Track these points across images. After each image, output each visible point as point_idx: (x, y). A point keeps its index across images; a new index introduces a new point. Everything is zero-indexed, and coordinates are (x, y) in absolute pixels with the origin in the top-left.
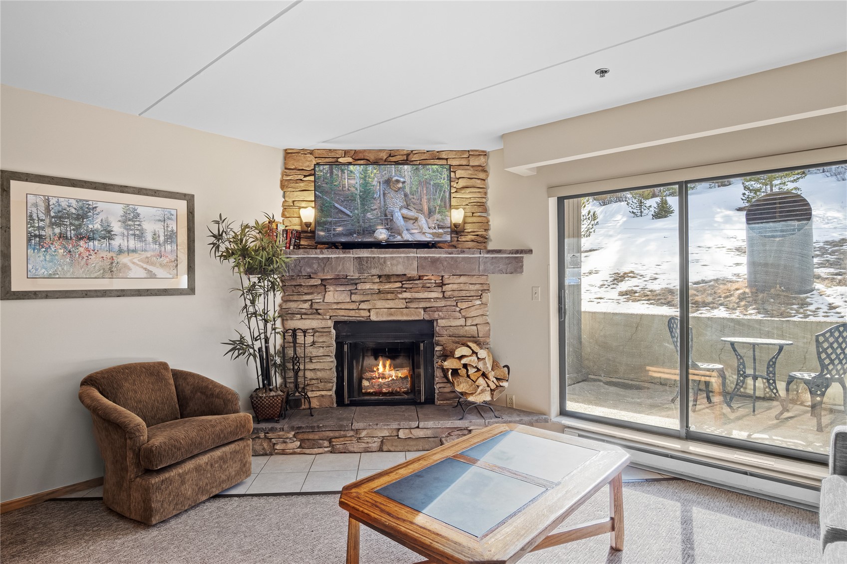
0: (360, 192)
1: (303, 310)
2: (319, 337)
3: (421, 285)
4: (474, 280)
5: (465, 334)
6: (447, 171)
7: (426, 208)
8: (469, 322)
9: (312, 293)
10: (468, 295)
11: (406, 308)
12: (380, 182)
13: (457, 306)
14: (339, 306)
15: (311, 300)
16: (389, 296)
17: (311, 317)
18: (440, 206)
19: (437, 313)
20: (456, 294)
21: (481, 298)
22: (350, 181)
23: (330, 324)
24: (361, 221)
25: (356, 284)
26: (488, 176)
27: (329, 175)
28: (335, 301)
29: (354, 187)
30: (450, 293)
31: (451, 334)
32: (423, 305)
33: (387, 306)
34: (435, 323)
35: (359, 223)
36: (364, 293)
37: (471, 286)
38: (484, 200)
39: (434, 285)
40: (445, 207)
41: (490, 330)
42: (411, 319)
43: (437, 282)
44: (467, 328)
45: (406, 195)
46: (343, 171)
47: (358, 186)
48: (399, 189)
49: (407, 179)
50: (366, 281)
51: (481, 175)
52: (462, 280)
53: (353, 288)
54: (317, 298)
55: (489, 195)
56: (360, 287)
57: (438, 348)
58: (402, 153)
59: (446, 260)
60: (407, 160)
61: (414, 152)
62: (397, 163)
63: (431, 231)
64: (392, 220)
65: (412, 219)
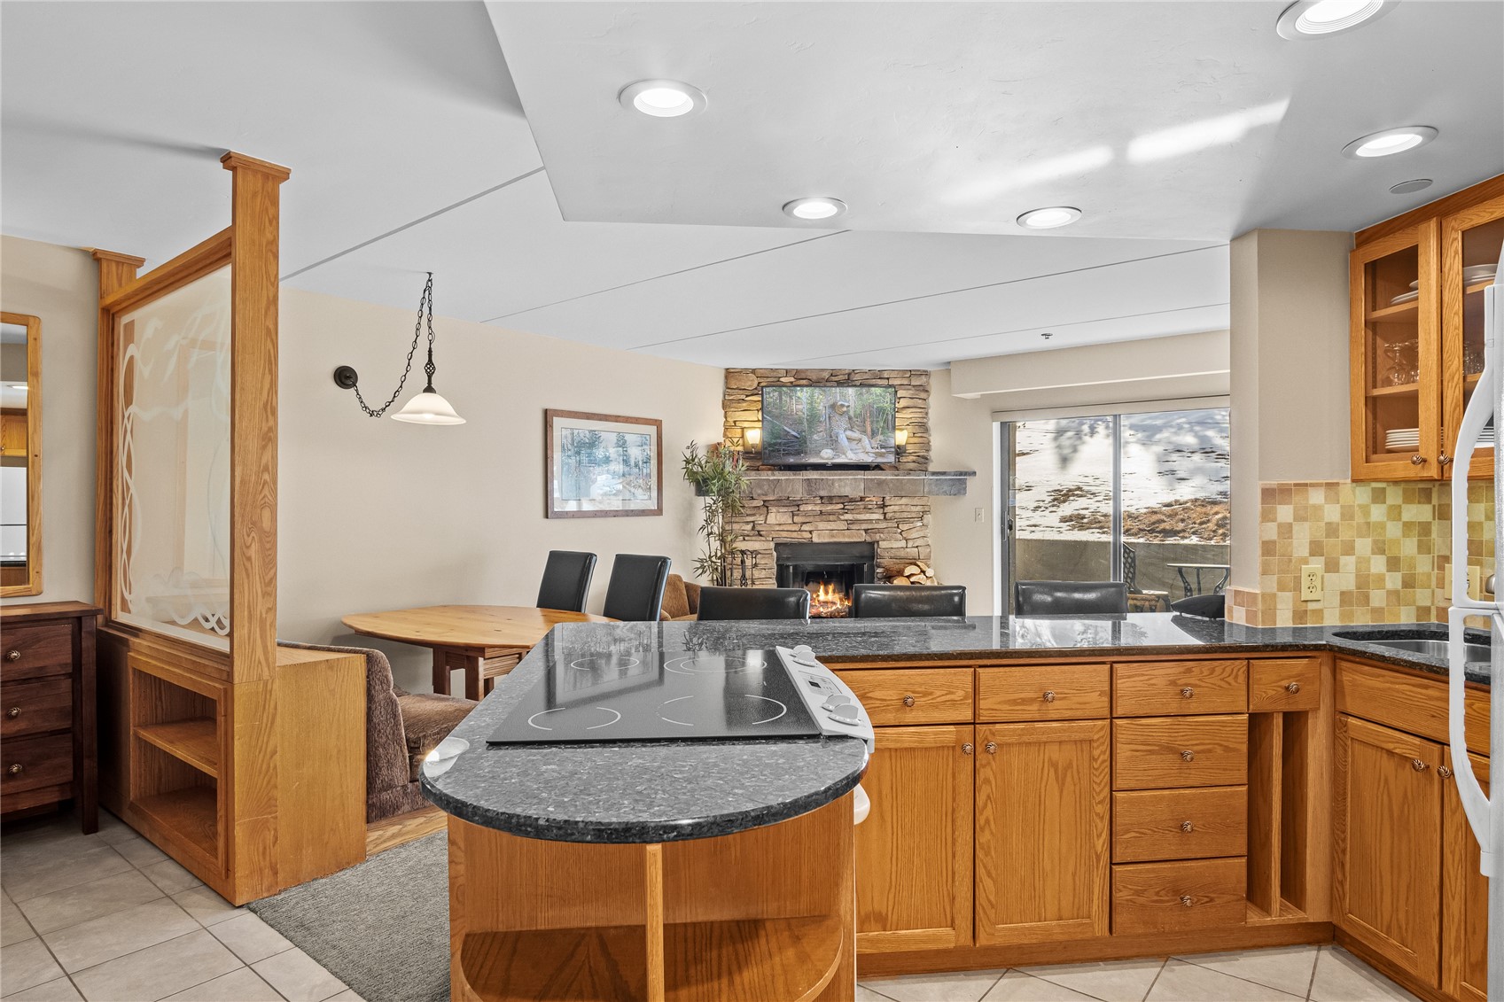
0: (808, 416)
1: (746, 532)
2: (762, 558)
3: (862, 507)
4: (915, 501)
5: (906, 556)
7: (869, 429)
8: (910, 544)
9: (754, 515)
10: (909, 517)
11: (847, 529)
13: (898, 527)
14: (781, 528)
15: (754, 522)
16: (831, 518)
17: (754, 538)
18: (883, 428)
19: (878, 535)
20: (897, 515)
21: (921, 520)
22: (797, 406)
23: (772, 545)
24: (807, 444)
25: (798, 506)
26: (929, 396)
27: (778, 400)
28: (777, 523)
29: (801, 411)
30: (892, 514)
31: (892, 555)
32: (865, 526)
33: (829, 528)
34: (876, 546)
36: (806, 514)
37: (913, 507)
38: (925, 420)
39: (876, 506)
40: (888, 429)
41: (931, 553)
42: (852, 540)
43: (878, 503)
44: (907, 550)
45: (850, 418)
47: (805, 411)
48: (844, 412)
50: (808, 502)
51: (923, 395)
52: (904, 501)
53: (796, 508)
54: (760, 519)
55: (930, 415)
56: (802, 508)
57: (879, 570)
59: (892, 482)
61: (856, 372)
62: (838, 383)
63: (874, 451)
64: (837, 441)
65: (855, 440)
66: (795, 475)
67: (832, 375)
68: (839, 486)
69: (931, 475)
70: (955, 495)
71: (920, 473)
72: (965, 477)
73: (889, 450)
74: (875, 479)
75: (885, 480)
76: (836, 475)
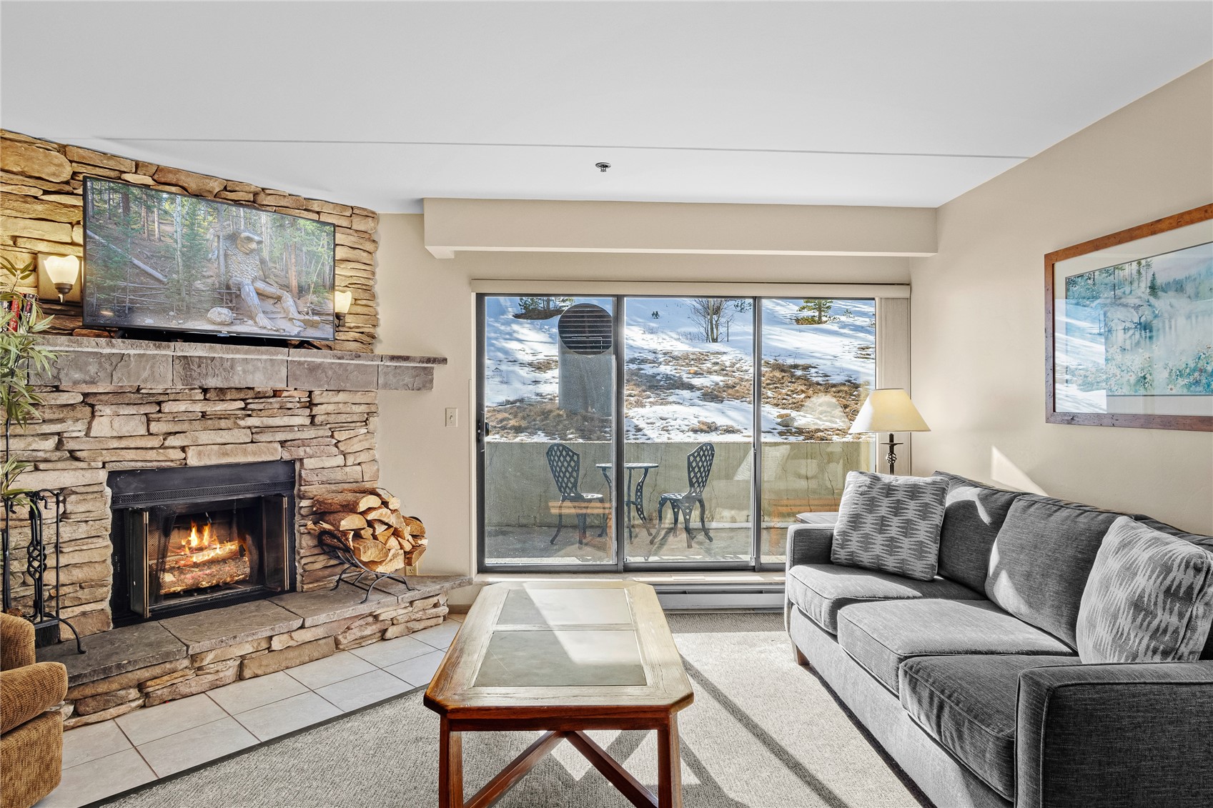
0: (183, 246)
1: (41, 454)
2: (77, 502)
3: (277, 406)
4: (358, 398)
5: (345, 477)
6: (327, 235)
7: (294, 284)
8: (350, 460)
9: (61, 421)
10: (349, 420)
11: (252, 442)
12: (219, 237)
13: (332, 436)
14: (123, 444)
15: (59, 434)
16: (223, 423)
17: (60, 465)
18: (316, 284)
19: (302, 449)
20: (332, 418)
21: (366, 424)
22: (163, 227)
23: (103, 476)
24: (184, 294)
25: (159, 403)
26: (378, 250)
27: (120, 211)
28: (115, 434)
29: (170, 237)
30: (323, 417)
31: (324, 479)
32: (281, 436)
33: (219, 440)
34: (297, 466)
35: (180, 294)
36: (175, 418)
37: (354, 406)
38: (371, 283)
39: (298, 405)
40: (324, 286)
41: (378, 470)
42: (260, 460)
43: (302, 400)
44: (347, 469)
45: (262, 262)
46: (149, 209)
47: (178, 236)
48: (252, 251)
49: (266, 238)
50: (179, 397)
51: (369, 246)
52: (342, 397)
53: (153, 409)
54: (74, 428)
55: (377, 276)
56: (167, 407)
57: (305, 503)
58: (247, 189)
59: (331, 368)
60: (254, 202)
61: (267, 192)
62: (237, 203)
63: (302, 317)
64: (240, 295)
65: (272, 298)
66: (158, 347)
67: (225, 188)
68: (244, 371)
69: (375, 361)
70: (418, 390)
71: (360, 356)
72: (432, 365)
73: (324, 318)
74: (306, 361)
75: (320, 364)
76: (238, 352)
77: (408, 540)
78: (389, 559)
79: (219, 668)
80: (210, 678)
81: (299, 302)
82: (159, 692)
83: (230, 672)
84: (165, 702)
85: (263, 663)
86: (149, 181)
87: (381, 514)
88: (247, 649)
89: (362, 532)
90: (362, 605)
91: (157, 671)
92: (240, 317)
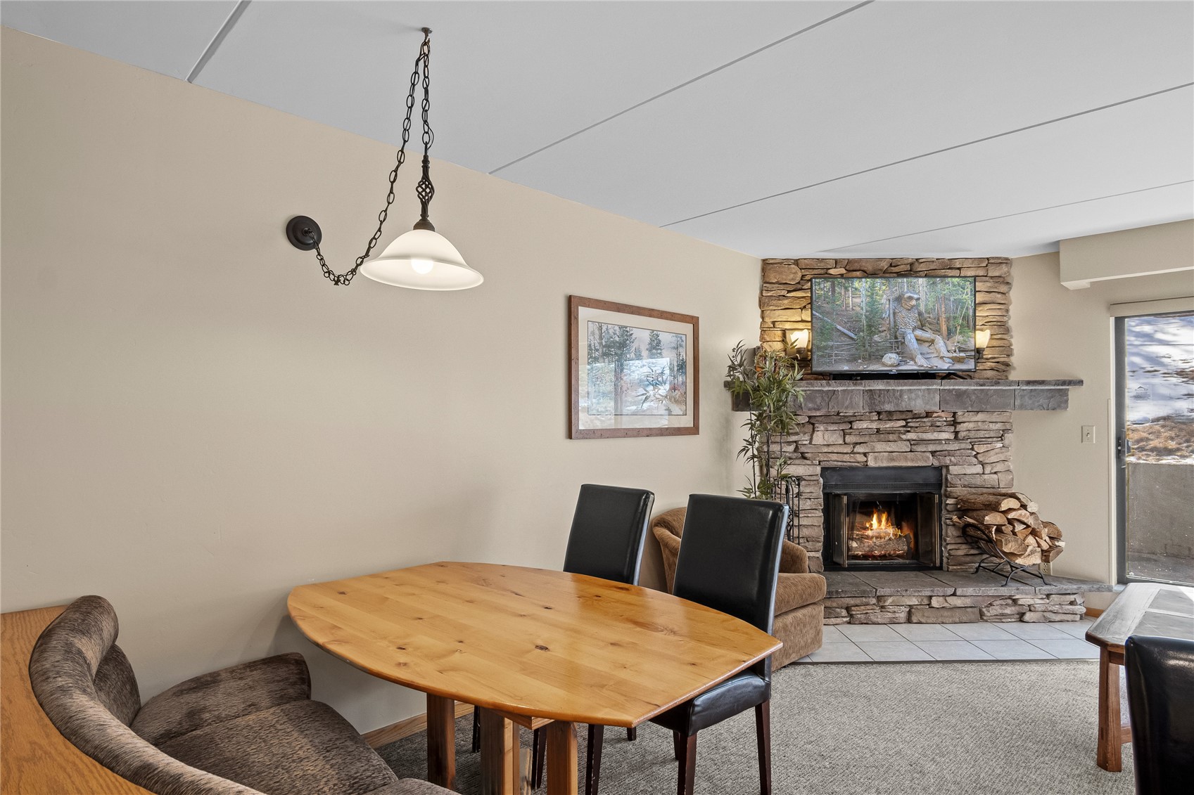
0: (867, 311)
1: (787, 454)
2: (806, 486)
3: (929, 424)
4: (995, 417)
5: (984, 483)
6: (970, 284)
7: (944, 328)
8: (988, 470)
9: (797, 434)
10: (987, 436)
11: (911, 451)
12: (889, 300)
13: (972, 449)
14: (830, 449)
15: (797, 442)
16: (891, 437)
17: (797, 462)
18: (962, 325)
19: (948, 458)
20: (972, 434)
21: (1002, 440)
22: (854, 300)
23: (818, 469)
24: (867, 346)
25: (851, 423)
26: (1011, 288)
27: (830, 293)
28: (826, 443)
29: (859, 306)
30: (965, 433)
31: (966, 483)
32: (932, 448)
33: (889, 449)
34: (945, 472)
35: (864, 346)
36: (860, 432)
37: (991, 424)
38: (1005, 319)
39: (945, 423)
40: (968, 327)
41: (1013, 479)
42: (917, 465)
43: (948, 419)
44: (986, 477)
45: (920, 314)
46: (846, 289)
47: (863, 305)
48: (913, 307)
49: (923, 297)
50: (863, 418)
51: (1003, 288)
52: (980, 417)
53: (847, 426)
54: (804, 439)
55: (1011, 313)
56: (855, 425)
57: (950, 501)
58: (906, 262)
59: (974, 393)
60: (911, 270)
61: (920, 261)
62: (900, 275)
63: (950, 355)
64: (904, 342)
65: (927, 341)
66: (855, 385)
67: (891, 264)
68: (909, 399)
69: (1013, 386)
70: (1053, 409)
71: (999, 383)
72: (1067, 387)
73: (968, 354)
74: (954, 389)
75: (966, 391)
76: (905, 385)
77: (1045, 541)
78: (1027, 553)
79: (896, 610)
80: (890, 615)
81: (948, 342)
82: (859, 616)
83: (902, 616)
84: (862, 624)
85: (926, 614)
86: (843, 271)
87: (1021, 515)
88: (914, 601)
89: (1003, 528)
90: (1003, 588)
91: (858, 601)
92: (904, 359)
